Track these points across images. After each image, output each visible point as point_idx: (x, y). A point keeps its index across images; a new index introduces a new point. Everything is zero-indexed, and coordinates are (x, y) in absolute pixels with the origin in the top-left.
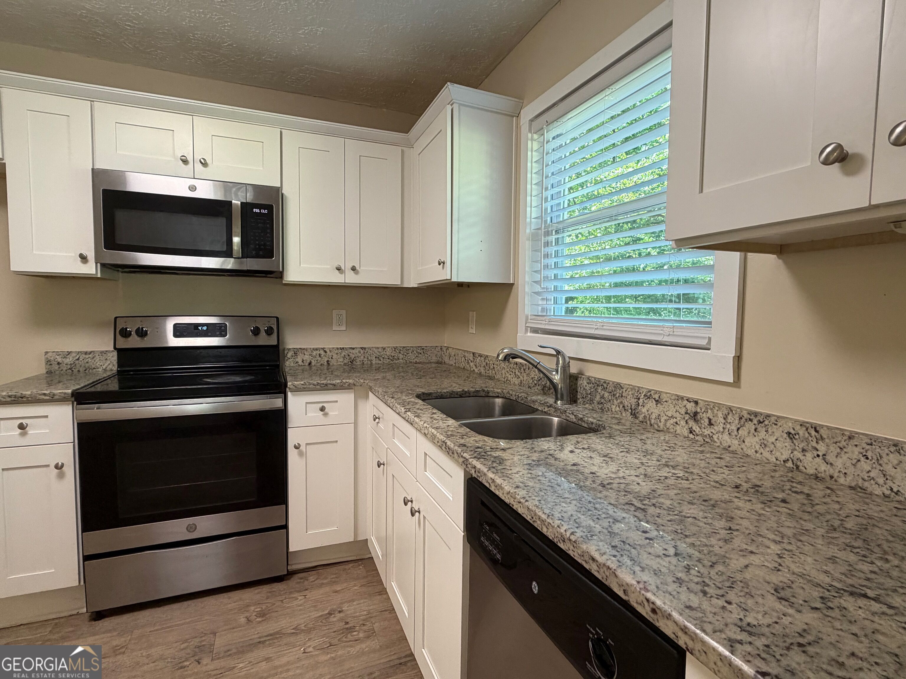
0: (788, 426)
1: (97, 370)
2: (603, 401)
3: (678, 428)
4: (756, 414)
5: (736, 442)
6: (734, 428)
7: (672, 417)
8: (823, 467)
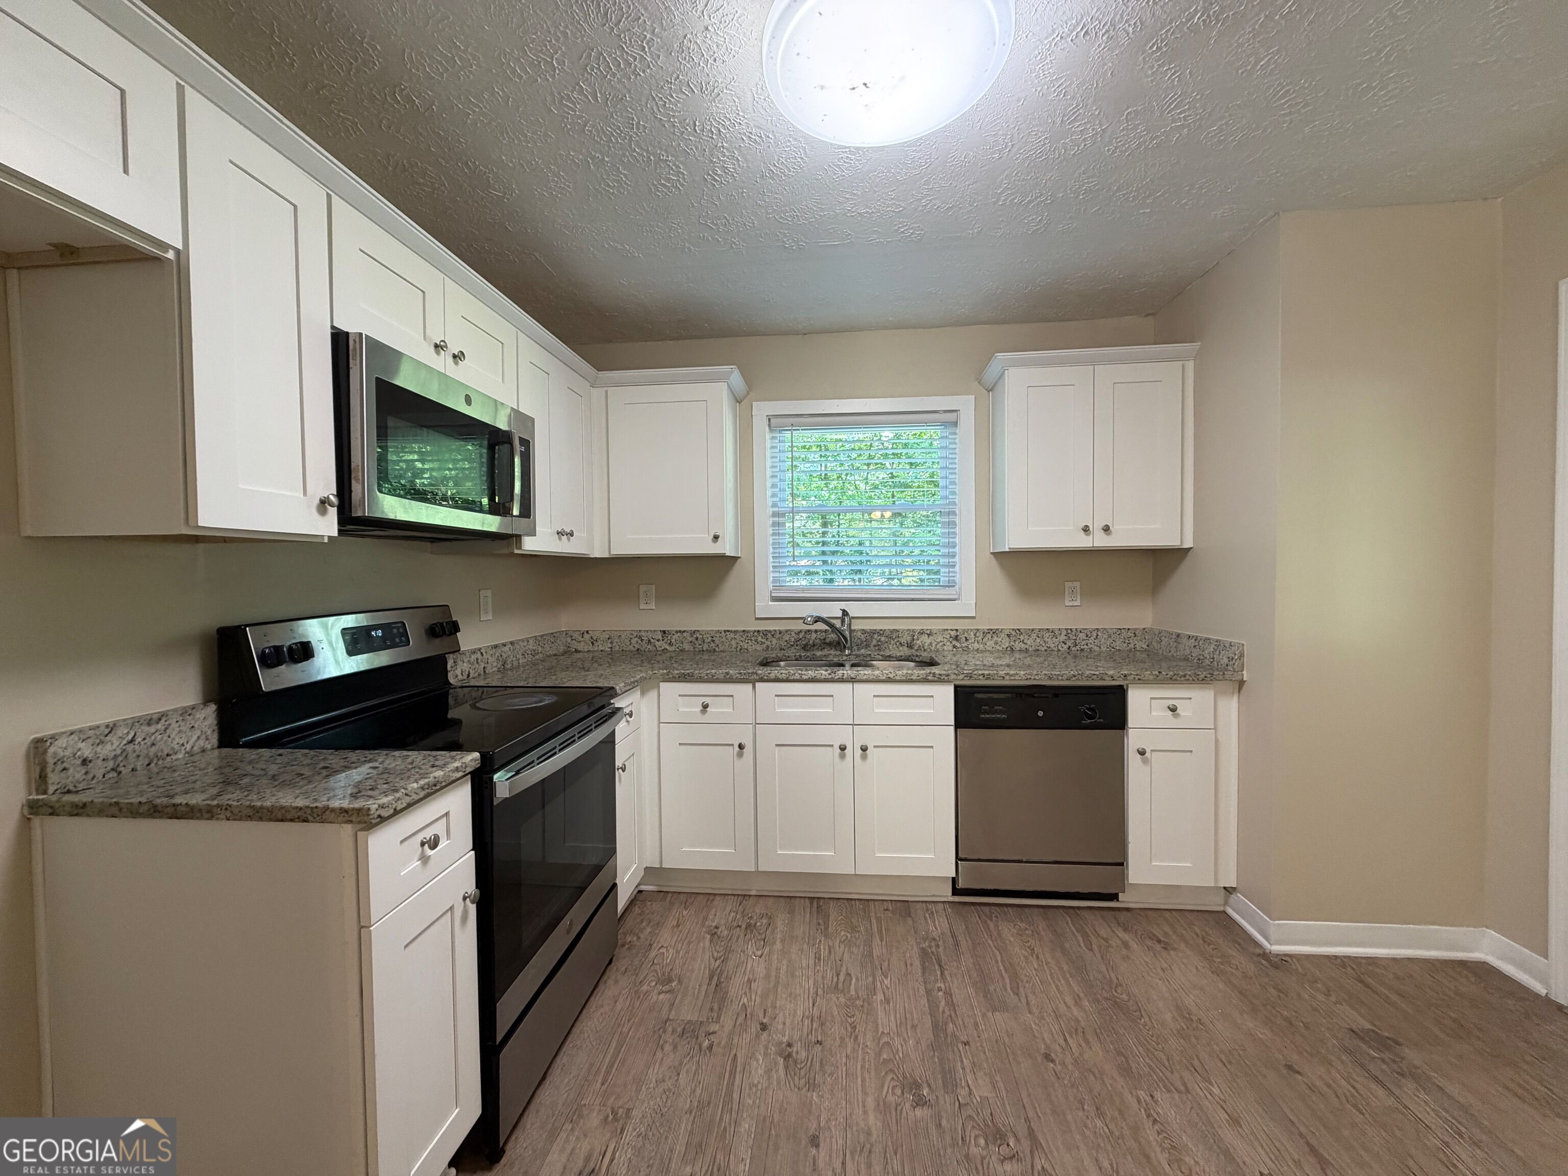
0: (1007, 632)
1: (174, 757)
2: (879, 643)
3: (945, 648)
4: (991, 630)
5: (982, 646)
6: (980, 638)
7: (941, 642)
8: (1023, 645)
